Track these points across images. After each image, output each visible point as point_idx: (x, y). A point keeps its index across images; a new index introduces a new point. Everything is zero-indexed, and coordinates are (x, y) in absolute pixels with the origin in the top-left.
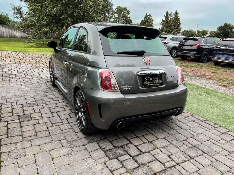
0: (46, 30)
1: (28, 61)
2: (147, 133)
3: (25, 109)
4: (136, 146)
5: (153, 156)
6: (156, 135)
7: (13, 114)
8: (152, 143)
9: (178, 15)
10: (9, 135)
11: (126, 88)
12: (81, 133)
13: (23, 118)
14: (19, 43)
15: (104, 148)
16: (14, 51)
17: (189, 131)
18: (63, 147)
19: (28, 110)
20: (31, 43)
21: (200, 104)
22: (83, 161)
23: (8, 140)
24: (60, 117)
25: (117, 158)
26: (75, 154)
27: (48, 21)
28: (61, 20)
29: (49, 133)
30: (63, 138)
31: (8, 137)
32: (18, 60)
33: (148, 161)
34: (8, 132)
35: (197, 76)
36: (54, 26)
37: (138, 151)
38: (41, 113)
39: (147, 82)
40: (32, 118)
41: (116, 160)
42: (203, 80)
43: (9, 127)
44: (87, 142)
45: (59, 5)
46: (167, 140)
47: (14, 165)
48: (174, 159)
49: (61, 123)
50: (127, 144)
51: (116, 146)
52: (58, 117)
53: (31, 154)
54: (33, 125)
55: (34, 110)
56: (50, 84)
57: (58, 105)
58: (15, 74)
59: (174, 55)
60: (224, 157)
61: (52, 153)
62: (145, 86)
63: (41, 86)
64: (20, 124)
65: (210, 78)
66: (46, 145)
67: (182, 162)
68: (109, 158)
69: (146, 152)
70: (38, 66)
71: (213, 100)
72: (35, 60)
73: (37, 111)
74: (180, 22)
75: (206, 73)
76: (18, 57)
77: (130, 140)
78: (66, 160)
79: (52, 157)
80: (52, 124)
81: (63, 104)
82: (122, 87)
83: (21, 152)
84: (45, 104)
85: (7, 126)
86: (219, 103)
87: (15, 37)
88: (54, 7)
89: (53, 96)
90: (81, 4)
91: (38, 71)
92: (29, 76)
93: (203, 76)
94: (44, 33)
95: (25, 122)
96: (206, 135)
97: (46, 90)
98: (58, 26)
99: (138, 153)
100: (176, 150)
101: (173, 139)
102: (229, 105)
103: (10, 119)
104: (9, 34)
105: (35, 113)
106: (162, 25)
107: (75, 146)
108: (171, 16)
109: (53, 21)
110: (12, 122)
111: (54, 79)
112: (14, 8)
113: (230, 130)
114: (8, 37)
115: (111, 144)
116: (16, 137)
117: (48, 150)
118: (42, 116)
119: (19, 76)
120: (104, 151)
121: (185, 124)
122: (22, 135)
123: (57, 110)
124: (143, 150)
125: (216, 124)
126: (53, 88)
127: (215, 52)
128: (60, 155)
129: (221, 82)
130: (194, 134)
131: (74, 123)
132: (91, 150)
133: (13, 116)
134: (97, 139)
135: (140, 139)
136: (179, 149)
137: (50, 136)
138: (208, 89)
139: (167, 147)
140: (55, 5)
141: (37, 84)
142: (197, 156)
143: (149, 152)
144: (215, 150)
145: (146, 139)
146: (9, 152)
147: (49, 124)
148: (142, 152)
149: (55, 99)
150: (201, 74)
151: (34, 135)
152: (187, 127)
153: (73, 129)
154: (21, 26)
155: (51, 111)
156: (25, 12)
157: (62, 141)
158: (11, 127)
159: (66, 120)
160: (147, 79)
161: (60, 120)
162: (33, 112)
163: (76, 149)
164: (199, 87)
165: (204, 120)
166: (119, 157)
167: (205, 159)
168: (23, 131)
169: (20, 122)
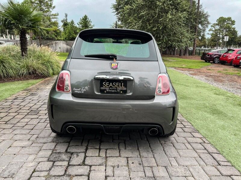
3: (43, 106)
4: (85, 157)
5: (90, 171)
6: (121, 152)
7: (30, 108)
8: (106, 159)
11: (79, 91)
13: (32, 113)
15: (56, 150)
17: (172, 159)
18: (29, 140)
22: (27, 155)
23: (3, 126)
25: (54, 162)
26: (29, 148)
29: (34, 127)
30: (38, 133)
31: (5, 123)
34: (9, 120)
37: (82, 161)
39: (106, 87)
40: (38, 113)
45: (140, 22)
46: (128, 160)
51: (69, 151)
53: (2, 139)
54: (32, 119)
61: (16, 142)
62: (102, 91)
66: (19, 136)
68: (49, 159)
77: (88, 150)
78: (17, 150)
79: (11, 146)
80: (46, 121)
82: (74, 89)
85: (15, 116)
95: (29, 116)
96: (191, 169)
99: (78, 164)
101: (136, 161)
103: (24, 111)
107: (38, 142)
110: (22, 114)
115: (66, 148)
116: (9, 125)
117: (15, 139)
118: (46, 114)
120: (53, 152)
121: (178, 150)
122: (15, 124)
125: (229, 161)
128: (18, 145)
130: (175, 164)
132: (44, 148)
136: (130, 173)
137: (32, 129)
139: (120, 167)
140: (137, 21)
143: (91, 166)
145: (106, 153)
147: (43, 120)
148: (85, 163)
151: (22, 126)
157: (33, 136)
160: (106, 84)
163: (35, 145)
165: (215, 151)
166: (58, 161)
168: (20, 121)
169: (26, 115)
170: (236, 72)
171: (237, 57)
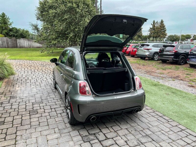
0: (55, 42)
1: (40, 68)
2: (115, 124)
3: (34, 106)
4: (104, 134)
5: (115, 141)
6: (120, 127)
7: (26, 110)
8: (116, 132)
9: (164, 23)
10: (22, 124)
12: (68, 124)
13: (32, 112)
14: (36, 51)
15: (82, 135)
16: (31, 60)
17: (147, 124)
18: (55, 133)
19: (36, 107)
20: (44, 52)
21: (164, 102)
22: (66, 143)
23: (22, 128)
24: (56, 112)
25: (89, 142)
26: (63, 138)
27: (56, 35)
28: (65, 34)
29: (48, 123)
30: (56, 127)
31: (21, 125)
32: (33, 67)
33: (110, 145)
34: (22, 122)
35: (171, 78)
36: (61, 39)
37: (105, 137)
38: (44, 109)
40: (38, 112)
41: (88, 143)
42: (175, 81)
43: (23, 119)
44: (72, 130)
45: (64, 24)
46: (128, 130)
47: (24, 143)
48: (129, 144)
49: (57, 117)
50: (98, 132)
51: (91, 133)
52: (55, 112)
53: (35, 137)
54: (38, 117)
55: (40, 107)
56: (53, 87)
57: (57, 103)
58: (30, 79)
59: (156, 59)
60: (167, 144)
61: (48, 137)
63: (47, 89)
64: (30, 116)
65: (181, 80)
66: (44, 132)
67: (134, 146)
68: (84, 141)
69: (110, 138)
70: (46, 72)
71: (176, 99)
72: (45, 67)
73: (42, 107)
74: (165, 29)
75: (180, 74)
76: (33, 65)
77: (101, 130)
78: (56, 141)
79: (47, 140)
80: (50, 117)
81: (60, 102)
83: (29, 135)
84: (48, 102)
85: (22, 118)
86: (180, 102)
87: (33, 47)
88: (61, 25)
89: (54, 96)
90: (81, 22)
91: (46, 76)
92: (39, 81)
93: (177, 78)
94: (53, 44)
95: (33, 116)
96: (159, 127)
97: (50, 91)
98: (63, 39)
99: (104, 139)
100: (133, 137)
101: (132, 130)
102: (189, 104)
103: (24, 113)
104: (29, 45)
105: (40, 109)
106: (149, 32)
107: (64, 132)
108: (157, 24)
109: (60, 35)
110: (25, 115)
111: (56, 84)
112: (33, 25)
113: (181, 124)
114: (28, 47)
115: (87, 132)
116: (26, 126)
117: (45, 135)
118: (44, 111)
119: (32, 81)
120: (81, 137)
121: (146, 118)
122: (30, 124)
123: (55, 107)
124: (108, 137)
125: (171, 119)
126: (54, 90)
127: (189, 57)
128: (53, 138)
129: (191, 83)
130: (150, 126)
131: (65, 117)
132: (74, 135)
133: (26, 111)
134: (78, 128)
135: (108, 129)
136: (135, 136)
137: (48, 125)
138: (176, 89)
139: (127, 135)
140: (61, 23)
141: (44, 87)
142: (146, 143)
143: (112, 138)
144: (162, 138)
145: (113, 129)
146: (21, 135)
147: (48, 117)
148: (107, 138)
149: (55, 98)
150: (175, 76)
151: (38, 124)
152: (146, 120)
153: (64, 121)
154: (37, 41)
155: (51, 108)
156: (41, 28)
157: (55, 129)
158: (24, 119)
159: (60, 114)
161: (56, 114)
162: (39, 108)
163: (63, 135)
164: (169, 88)
165: (162, 115)
166: (91, 141)
167: (152, 144)
168: (31, 121)
169: (30, 115)
170: (135, 61)
171: (133, 50)
